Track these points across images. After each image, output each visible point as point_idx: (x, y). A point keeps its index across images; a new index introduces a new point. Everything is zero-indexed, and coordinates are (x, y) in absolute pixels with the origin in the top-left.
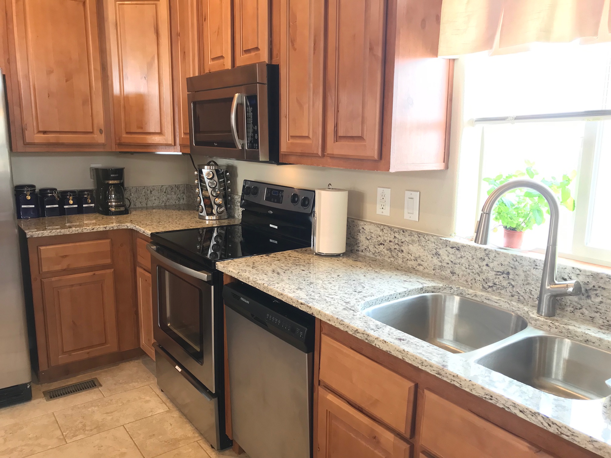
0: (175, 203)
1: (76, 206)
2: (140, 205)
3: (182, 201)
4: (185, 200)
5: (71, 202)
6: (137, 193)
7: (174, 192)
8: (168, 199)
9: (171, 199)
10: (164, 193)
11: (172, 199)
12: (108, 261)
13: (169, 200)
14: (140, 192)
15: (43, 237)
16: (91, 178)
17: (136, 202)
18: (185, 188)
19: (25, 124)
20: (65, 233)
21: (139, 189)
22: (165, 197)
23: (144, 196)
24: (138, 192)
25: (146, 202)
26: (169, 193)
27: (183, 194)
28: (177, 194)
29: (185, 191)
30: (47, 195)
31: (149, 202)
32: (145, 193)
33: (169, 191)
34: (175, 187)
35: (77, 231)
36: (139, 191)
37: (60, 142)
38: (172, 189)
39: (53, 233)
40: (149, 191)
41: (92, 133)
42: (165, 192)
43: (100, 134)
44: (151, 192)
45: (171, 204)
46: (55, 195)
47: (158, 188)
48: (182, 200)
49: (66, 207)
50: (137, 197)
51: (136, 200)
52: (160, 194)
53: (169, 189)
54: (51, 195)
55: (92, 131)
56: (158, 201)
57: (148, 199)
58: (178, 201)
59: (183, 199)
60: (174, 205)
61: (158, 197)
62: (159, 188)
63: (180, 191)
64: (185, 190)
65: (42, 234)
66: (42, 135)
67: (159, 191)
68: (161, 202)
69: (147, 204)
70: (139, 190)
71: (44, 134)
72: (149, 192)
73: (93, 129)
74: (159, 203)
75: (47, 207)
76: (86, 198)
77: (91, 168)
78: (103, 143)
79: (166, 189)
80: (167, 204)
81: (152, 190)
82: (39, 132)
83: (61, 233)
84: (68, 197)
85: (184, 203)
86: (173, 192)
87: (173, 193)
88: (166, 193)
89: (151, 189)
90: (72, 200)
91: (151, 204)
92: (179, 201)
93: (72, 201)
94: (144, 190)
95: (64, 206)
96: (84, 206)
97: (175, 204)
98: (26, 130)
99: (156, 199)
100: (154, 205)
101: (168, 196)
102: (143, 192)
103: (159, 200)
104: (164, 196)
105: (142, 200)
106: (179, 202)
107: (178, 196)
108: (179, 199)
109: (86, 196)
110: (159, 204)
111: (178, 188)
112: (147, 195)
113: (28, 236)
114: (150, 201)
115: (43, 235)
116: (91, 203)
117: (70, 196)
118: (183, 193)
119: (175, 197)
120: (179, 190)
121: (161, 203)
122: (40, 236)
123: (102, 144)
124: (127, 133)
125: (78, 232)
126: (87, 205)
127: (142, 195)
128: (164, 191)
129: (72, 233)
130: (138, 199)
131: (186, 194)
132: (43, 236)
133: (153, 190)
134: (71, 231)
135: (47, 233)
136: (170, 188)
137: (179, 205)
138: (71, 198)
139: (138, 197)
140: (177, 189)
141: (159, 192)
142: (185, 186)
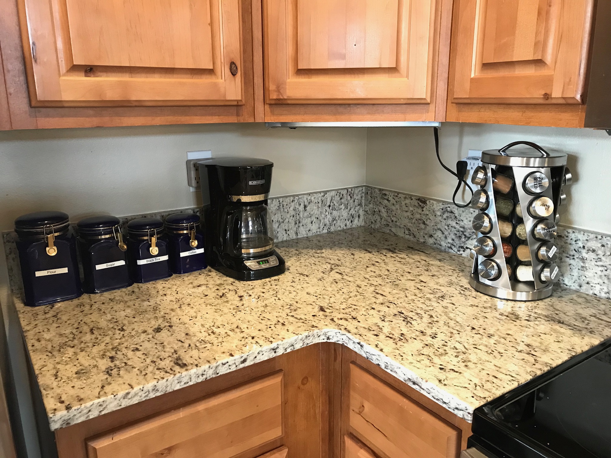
0: (346, 226)
1: (165, 258)
2: (285, 235)
3: (356, 222)
4: (362, 217)
5: (154, 250)
6: (280, 211)
7: (345, 205)
8: (334, 219)
9: (338, 219)
10: (328, 208)
11: (341, 218)
12: (276, 433)
13: (335, 222)
14: (286, 210)
15: (105, 415)
16: (190, 184)
17: (278, 230)
18: (364, 195)
19: (31, 43)
20: (169, 390)
21: (284, 203)
22: (329, 216)
23: (292, 217)
24: (282, 210)
25: (295, 229)
26: (336, 207)
27: (359, 207)
28: (349, 208)
29: (363, 201)
30: (96, 238)
31: (301, 228)
32: (294, 210)
33: (336, 204)
34: (346, 194)
35: (203, 375)
36: (283, 206)
37: (134, 98)
38: (341, 199)
39: (134, 396)
40: (302, 206)
41: (211, 72)
42: (329, 206)
43: (231, 75)
44: (305, 207)
45: (339, 229)
46: (117, 238)
47: (318, 199)
48: (357, 219)
49: (141, 262)
50: (280, 219)
51: (278, 227)
52: (320, 210)
53: (336, 199)
54: (107, 236)
55: (211, 67)
56: (317, 225)
57: (299, 222)
58: (350, 221)
59: (359, 216)
60: (343, 230)
61: (317, 216)
62: (320, 199)
63: (354, 201)
64: (363, 198)
65: (101, 409)
66: (81, 79)
67: (320, 205)
68: (322, 227)
69: (297, 234)
70: (285, 206)
71: (86, 76)
72: (301, 208)
73: (214, 64)
74: (319, 228)
75: (99, 267)
76: (187, 238)
77: (188, 162)
78: (238, 101)
79: (332, 199)
80: (332, 229)
81: (306, 203)
82: (74, 68)
83: (157, 390)
84: (146, 238)
85: (359, 225)
86: (343, 205)
87: (343, 207)
88: (331, 208)
89: (306, 201)
90: (156, 246)
91: (304, 233)
92: (352, 221)
93: (157, 248)
94: (293, 204)
95: (138, 261)
96: (182, 255)
97: (345, 228)
98: (36, 61)
99: (313, 222)
100: (309, 235)
101: (335, 213)
102: (292, 209)
103: (319, 222)
104: (327, 213)
105: (289, 226)
106: (351, 224)
107: (350, 213)
108: (351, 218)
109: (185, 232)
110: (319, 230)
111: (352, 195)
112: (297, 215)
113: (54, 426)
114: (303, 226)
115: (104, 408)
116: (198, 247)
117: (152, 236)
118: (360, 205)
119: (345, 214)
120: (352, 199)
121: (321, 229)
122: (94, 414)
123: (235, 103)
124: (300, 72)
125: (204, 377)
126: (188, 252)
127: (288, 216)
128: (328, 204)
129: (187, 385)
130: (282, 224)
131: (363, 206)
132: (103, 413)
133: (309, 203)
134: (185, 380)
135: (115, 403)
136: (338, 196)
137: (351, 229)
138: (154, 240)
139: (282, 220)
140: (349, 197)
141: (318, 207)
142: (364, 191)
